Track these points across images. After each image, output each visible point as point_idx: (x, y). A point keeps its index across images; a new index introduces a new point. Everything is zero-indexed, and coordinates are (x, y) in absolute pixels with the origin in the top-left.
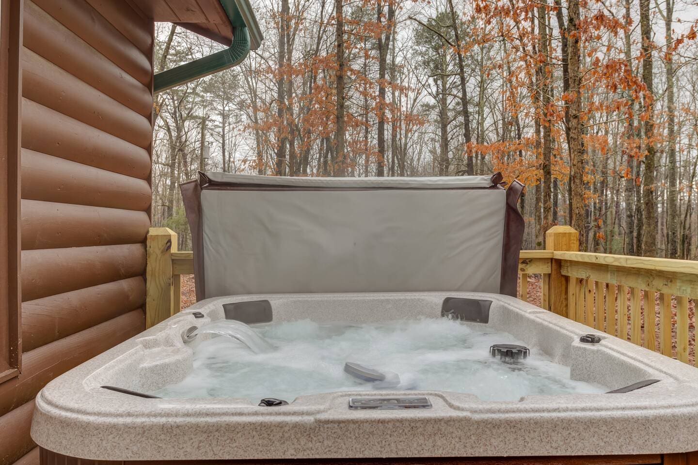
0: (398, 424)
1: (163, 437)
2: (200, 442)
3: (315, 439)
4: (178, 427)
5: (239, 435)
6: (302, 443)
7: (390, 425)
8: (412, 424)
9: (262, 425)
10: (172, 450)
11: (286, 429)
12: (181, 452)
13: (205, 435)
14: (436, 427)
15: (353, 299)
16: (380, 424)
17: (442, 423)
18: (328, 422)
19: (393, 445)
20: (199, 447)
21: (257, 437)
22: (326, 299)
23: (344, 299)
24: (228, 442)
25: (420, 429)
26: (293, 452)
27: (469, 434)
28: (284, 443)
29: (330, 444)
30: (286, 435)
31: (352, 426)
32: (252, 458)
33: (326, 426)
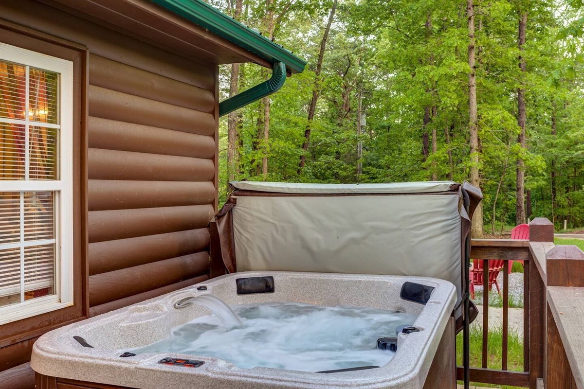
0: (173, 374)
1: (69, 367)
2: (85, 372)
3: (134, 377)
4: (76, 362)
5: (101, 370)
6: (129, 379)
7: (169, 375)
8: (180, 376)
9: (111, 367)
10: (73, 374)
11: (122, 370)
12: (77, 376)
13: (87, 368)
14: (192, 378)
15: (334, 279)
16: (165, 374)
17: (195, 377)
18: (140, 369)
19: (170, 386)
20: (84, 374)
21: (109, 373)
22: (314, 277)
23: (327, 278)
24: (96, 373)
25: (184, 379)
26: (124, 383)
27: (208, 385)
28: (120, 377)
29: (141, 381)
30: (122, 373)
31: (152, 373)
32: (106, 383)
33: (140, 371)
